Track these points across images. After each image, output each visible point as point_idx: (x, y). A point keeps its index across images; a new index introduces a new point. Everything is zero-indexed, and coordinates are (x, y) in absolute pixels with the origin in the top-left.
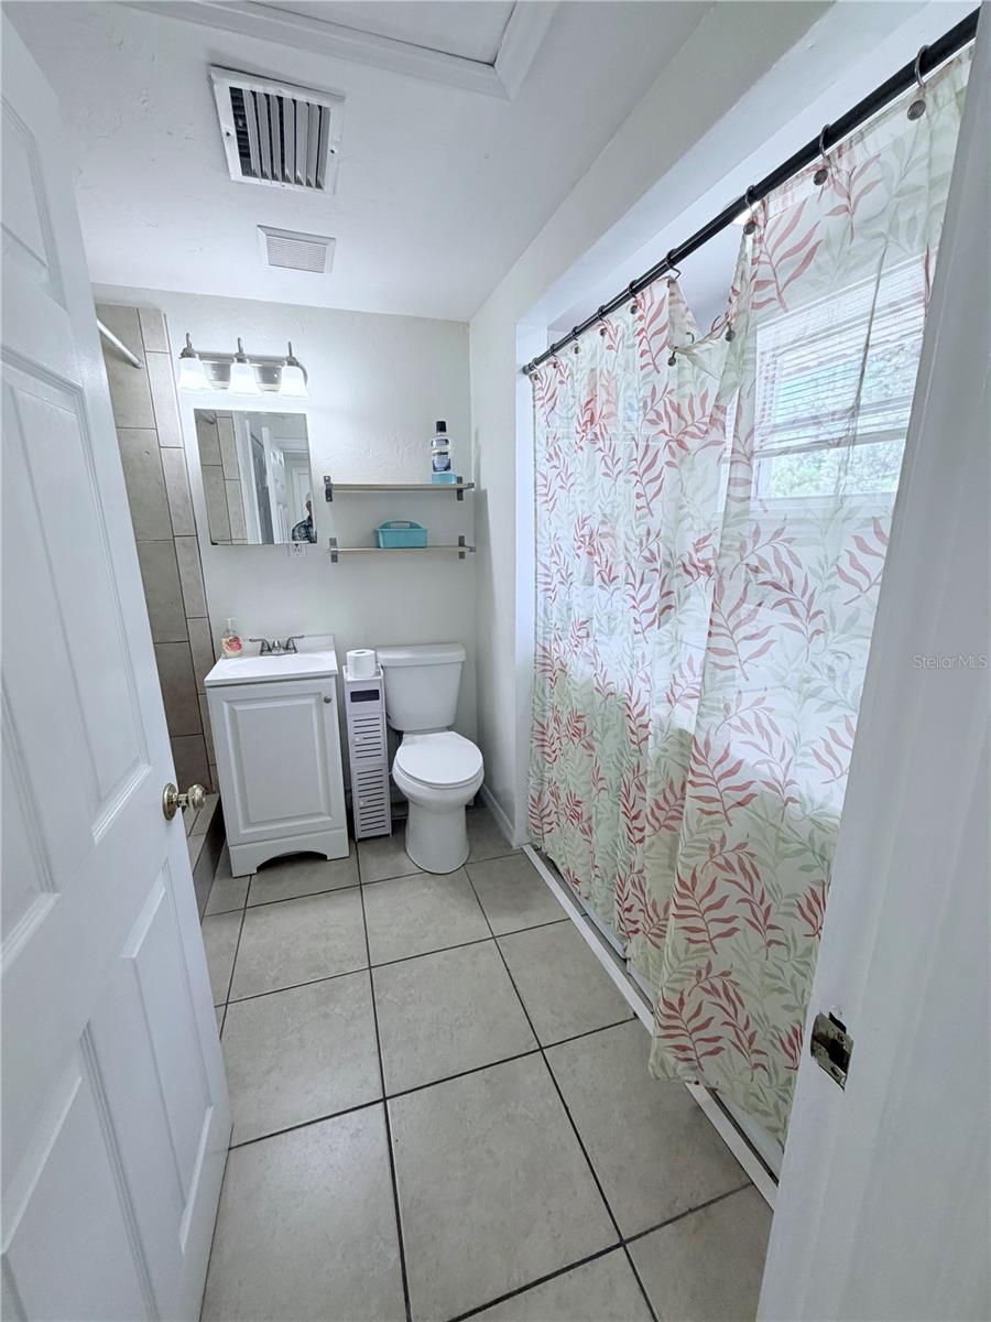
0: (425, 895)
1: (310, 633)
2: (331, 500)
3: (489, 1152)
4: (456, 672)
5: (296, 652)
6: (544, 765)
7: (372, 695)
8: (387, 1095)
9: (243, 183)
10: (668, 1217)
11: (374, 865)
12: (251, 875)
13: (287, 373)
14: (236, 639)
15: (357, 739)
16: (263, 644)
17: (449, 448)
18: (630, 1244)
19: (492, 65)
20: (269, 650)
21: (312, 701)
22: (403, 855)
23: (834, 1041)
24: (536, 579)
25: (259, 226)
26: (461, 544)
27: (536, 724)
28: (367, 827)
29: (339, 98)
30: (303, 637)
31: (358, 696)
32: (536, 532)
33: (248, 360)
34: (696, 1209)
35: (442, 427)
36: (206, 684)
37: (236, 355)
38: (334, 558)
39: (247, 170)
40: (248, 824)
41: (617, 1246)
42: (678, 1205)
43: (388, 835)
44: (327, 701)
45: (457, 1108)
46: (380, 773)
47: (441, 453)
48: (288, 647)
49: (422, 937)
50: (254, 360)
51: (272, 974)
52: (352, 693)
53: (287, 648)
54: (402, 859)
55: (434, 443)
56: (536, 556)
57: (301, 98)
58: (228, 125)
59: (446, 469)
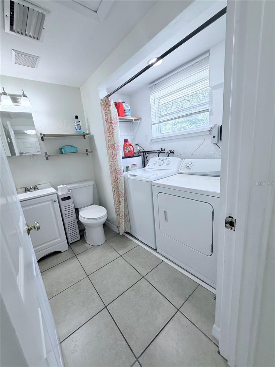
0: (97, 252)
1: (42, 183)
2: (43, 141)
3: (140, 306)
4: (92, 188)
5: (38, 190)
7: (69, 198)
8: (106, 306)
9: (9, 34)
10: (186, 300)
11: (77, 249)
13: (22, 100)
15: (65, 213)
16: (26, 189)
17: (80, 123)
18: (180, 309)
19: (96, 12)
20: (28, 190)
21: (50, 202)
22: (86, 244)
23: (230, 222)
25: (12, 49)
26: (87, 150)
28: (72, 239)
29: (49, 12)
30: (40, 184)
31: (64, 199)
33: (8, 95)
34: (191, 295)
35: (77, 117)
37: (3, 93)
38: (47, 158)
39: (12, 29)
41: (177, 311)
42: (187, 296)
43: (79, 240)
44: (55, 201)
45: (127, 300)
46: (74, 222)
47: (77, 125)
48: (35, 188)
49: (100, 263)
50: (10, 95)
51: (55, 290)
52: (62, 199)
53: (35, 189)
54: (86, 245)
55: (75, 122)
57: (36, 9)
58: (8, 13)
59: (80, 130)
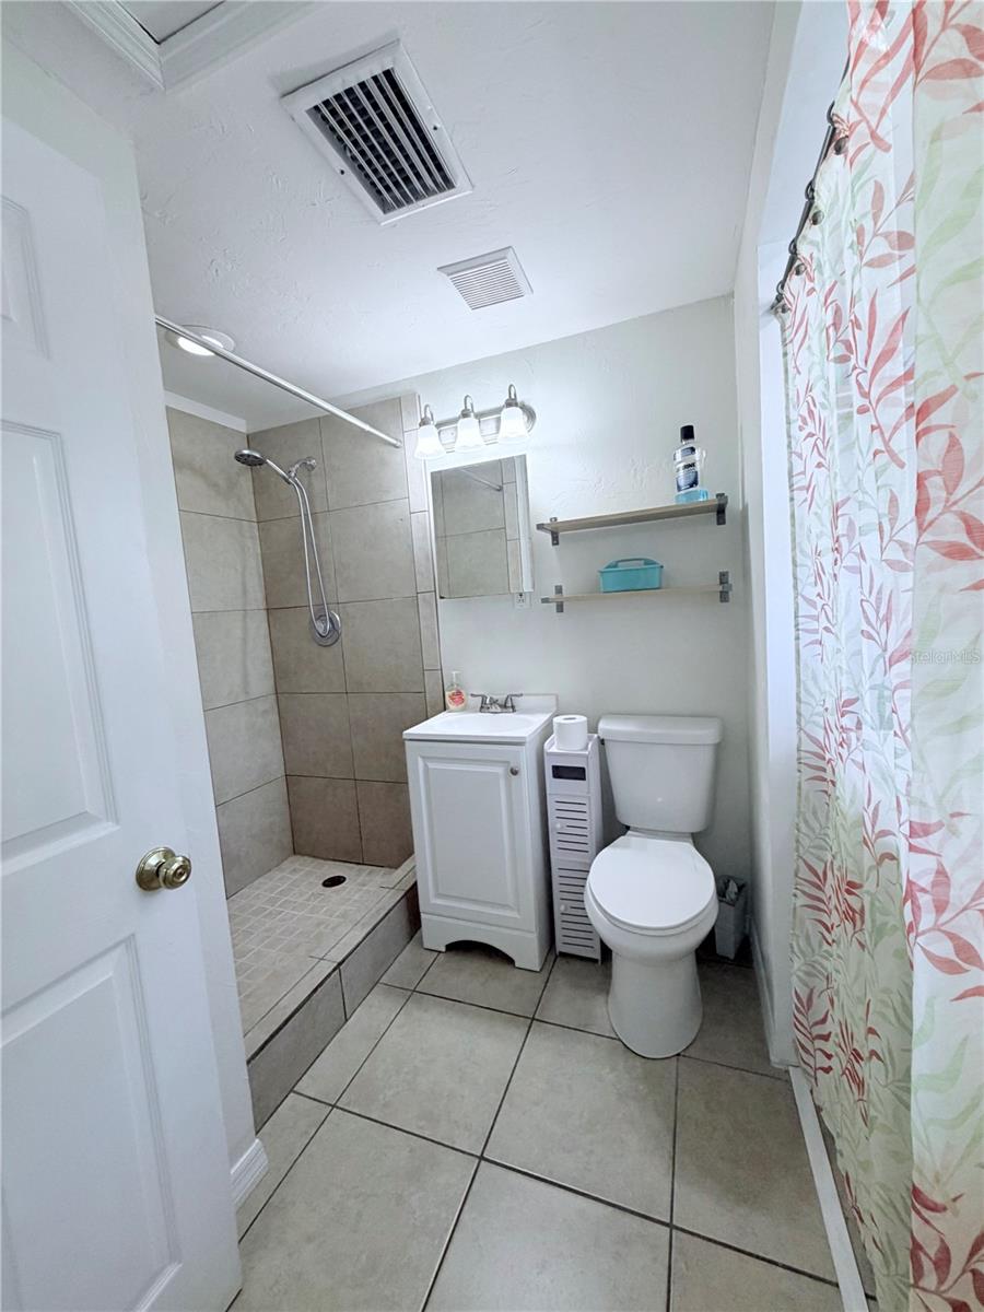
1: (529, 692)
2: (557, 544)
4: (705, 759)
5: (514, 711)
6: (820, 946)
7: (579, 773)
9: (390, 225)
11: (564, 1000)
12: (440, 952)
13: (506, 416)
14: (459, 693)
15: (558, 826)
16: (483, 700)
17: (695, 457)
20: (488, 707)
22: (602, 999)
24: (797, 625)
25: (437, 269)
26: (723, 579)
27: (802, 864)
28: (571, 941)
30: (522, 695)
31: (559, 772)
32: (794, 549)
35: (688, 433)
36: (404, 737)
37: (463, 412)
38: (560, 608)
39: (383, 205)
40: (439, 895)
43: (595, 961)
44: (515, 772)
47: (685, 467)
48: (507, 706)
52: (556, 768)
53: (504, 706)
54: (598, 1005)
55: (679, 455)
56: (795, 587)
59: (691, 486)
